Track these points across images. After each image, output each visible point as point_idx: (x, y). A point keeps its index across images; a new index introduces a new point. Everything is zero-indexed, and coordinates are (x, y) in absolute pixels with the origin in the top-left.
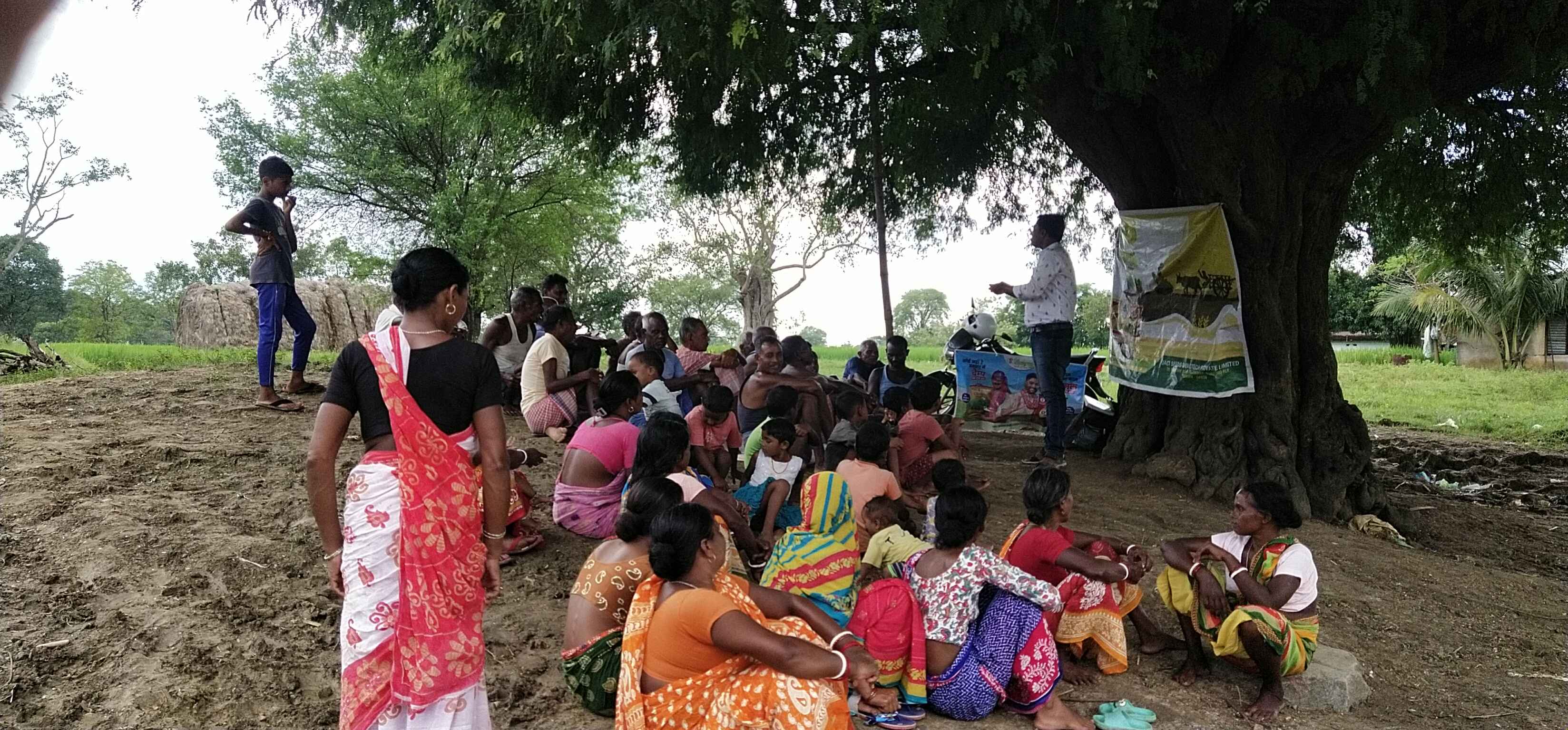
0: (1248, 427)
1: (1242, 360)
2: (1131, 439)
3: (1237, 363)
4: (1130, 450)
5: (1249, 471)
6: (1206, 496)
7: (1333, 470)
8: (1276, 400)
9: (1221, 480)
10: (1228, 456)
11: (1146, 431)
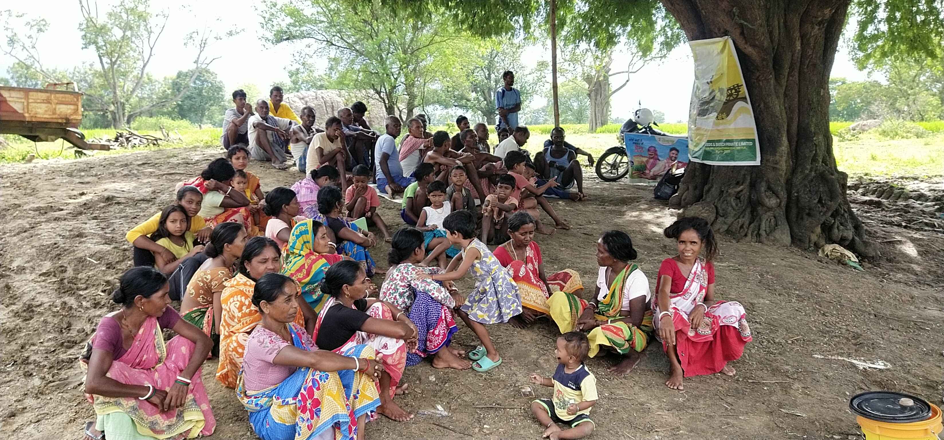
0: (753, 186)
1: (753, 141)
2: (686, 193)
3: (751, 144)
4: (684, 200)
5: (752, 215)
6: (721, 230)
7: (809, 215)
8: (774, 168)
9: (733, 220)
10: (737, 205)
11: (695, 188)
